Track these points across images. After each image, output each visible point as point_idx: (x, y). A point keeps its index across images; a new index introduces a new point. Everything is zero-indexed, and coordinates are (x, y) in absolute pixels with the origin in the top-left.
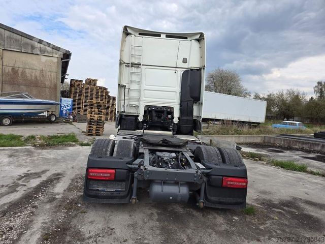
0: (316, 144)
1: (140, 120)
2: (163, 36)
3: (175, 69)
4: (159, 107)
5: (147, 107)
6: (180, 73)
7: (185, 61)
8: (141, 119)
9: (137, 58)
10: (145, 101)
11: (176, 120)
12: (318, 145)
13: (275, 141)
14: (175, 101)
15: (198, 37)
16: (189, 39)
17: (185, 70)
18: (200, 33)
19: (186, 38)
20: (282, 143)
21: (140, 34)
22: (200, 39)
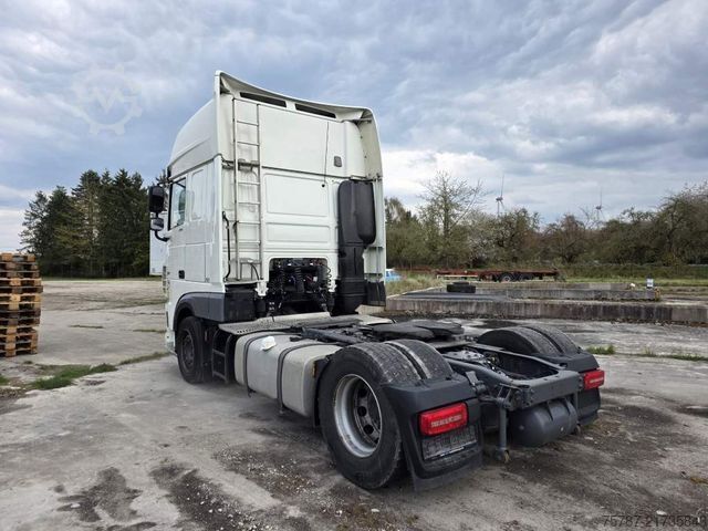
0: (467, 303)
1: (260, 294)
2: (291, 106)
3: (322, 178)
4: (298, 260)
5: (274, 262)
6: (333, 186)
7: (337, 162)
8: (262, 291)
9: (246, 150)
10: (270, 249)
11: (332, 287)
12: (471, 304)
13: (403, 305)
14: (328, 245)
15: (358, 116)
16: (338, 118)
17: (341, 181)
18: (361, 110)
19: (333, 116)
20: (416, 307)
21: (243, 95)
22: (363, 120)
